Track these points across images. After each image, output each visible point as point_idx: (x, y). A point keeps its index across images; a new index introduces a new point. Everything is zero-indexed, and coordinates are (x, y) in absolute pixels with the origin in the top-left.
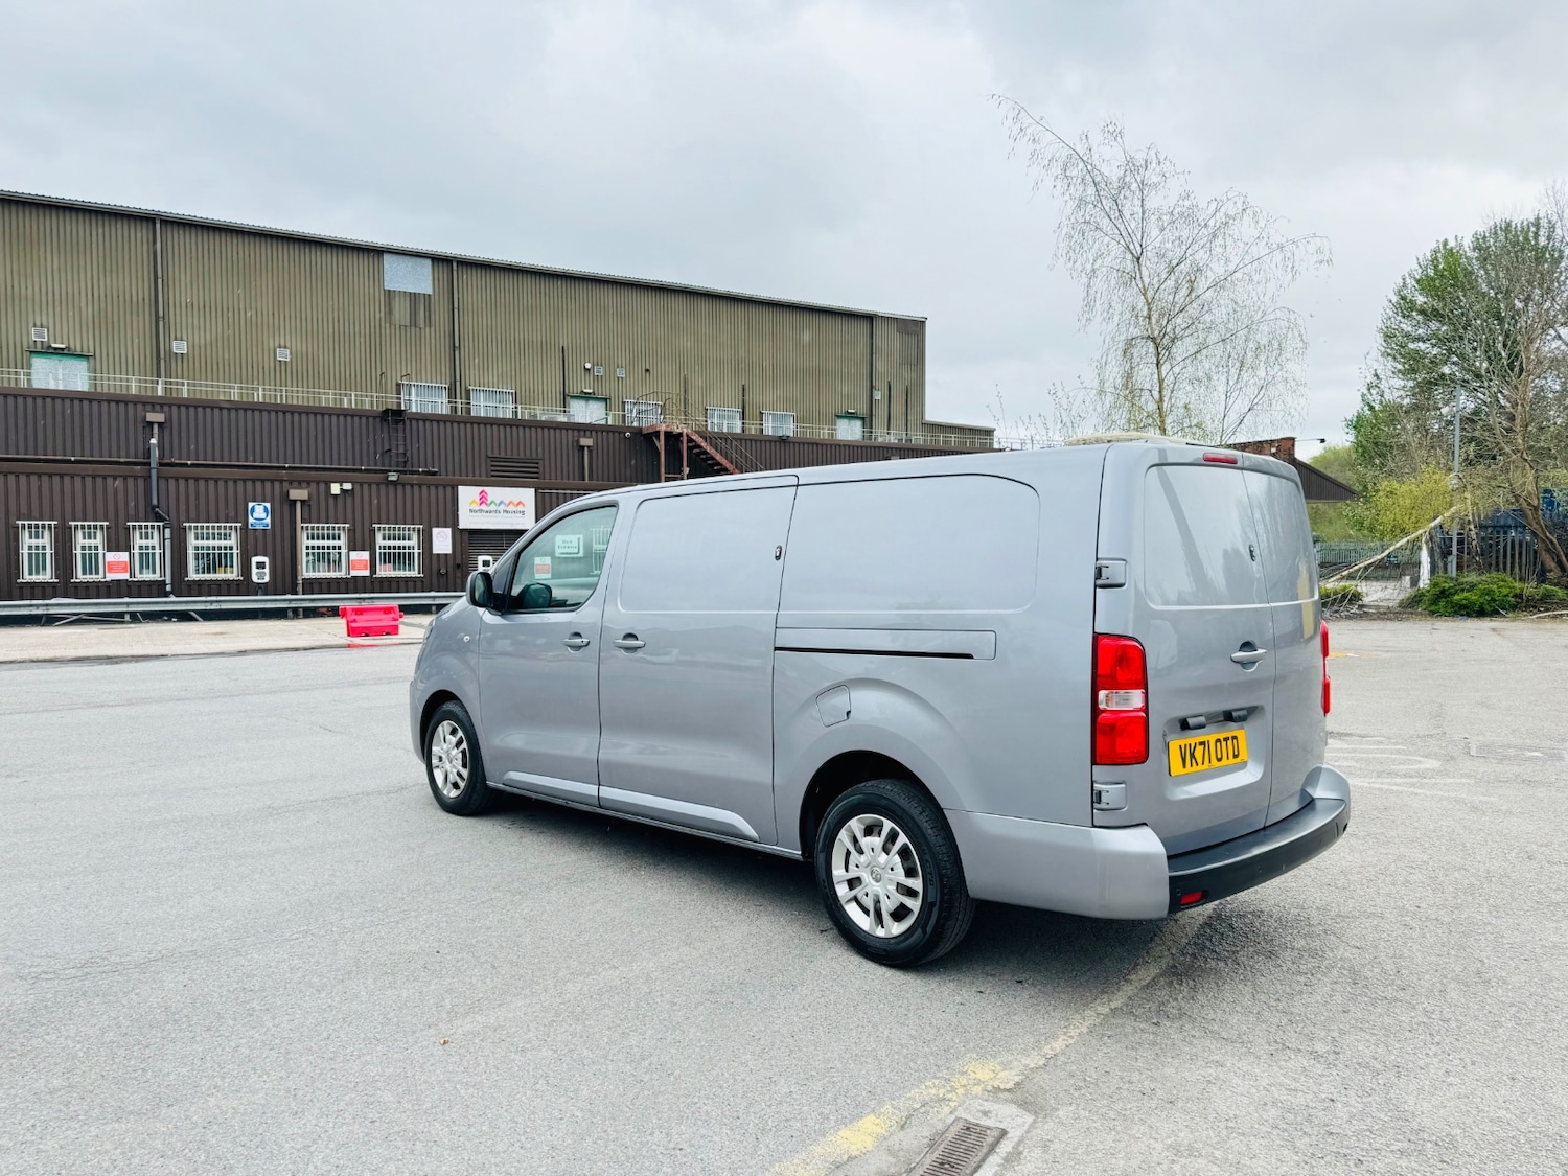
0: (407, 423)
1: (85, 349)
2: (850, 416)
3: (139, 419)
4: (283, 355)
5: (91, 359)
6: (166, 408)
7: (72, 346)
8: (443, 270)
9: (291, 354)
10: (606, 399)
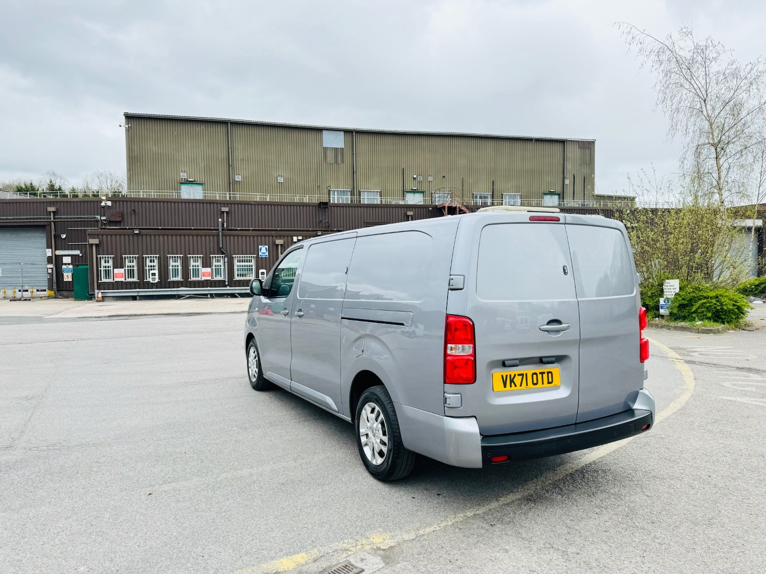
0: (330, 208)
1: (201, 181)
2: (551, 193)
3: (219, 210)
4: (281, 180)
5: (203, 185)
6: (229, 205)
7: (196, 180)
8: (349, 136)
9: (284, 179)
10: (423, 192)
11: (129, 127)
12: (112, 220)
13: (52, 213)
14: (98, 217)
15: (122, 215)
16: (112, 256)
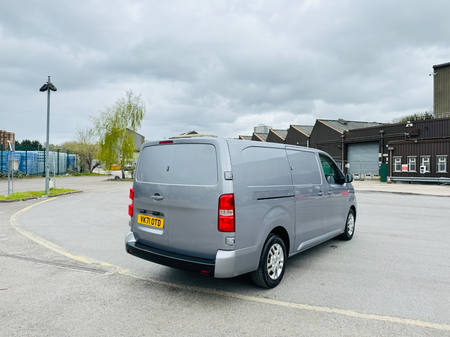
11: (436, 74)
12: (412, 135)
13: (382, 134)
14: (406, 133)
15: (419, 130)
16: (401, 157)
